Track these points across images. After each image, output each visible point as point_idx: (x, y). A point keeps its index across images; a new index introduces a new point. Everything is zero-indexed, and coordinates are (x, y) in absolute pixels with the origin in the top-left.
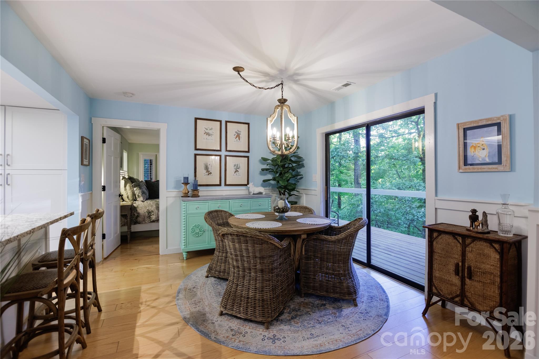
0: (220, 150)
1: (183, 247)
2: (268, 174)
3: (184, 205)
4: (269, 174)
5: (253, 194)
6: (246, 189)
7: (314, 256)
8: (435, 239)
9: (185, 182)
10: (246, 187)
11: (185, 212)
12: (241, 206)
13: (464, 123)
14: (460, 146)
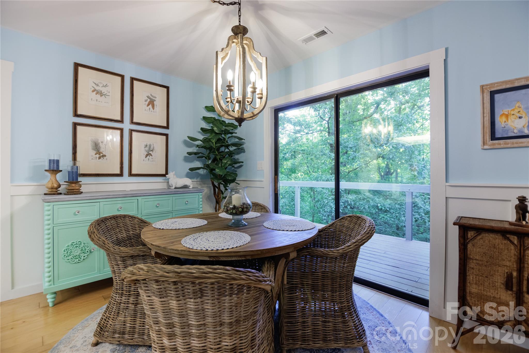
0: (122, 121)
1: (47, 284)
2: (195, 161)
3: (47, 208)
4: (197, 161)
5: (175, 188)
6: (163, 181)
7: (303, 284)
8: (471, 240)
9: (52, 169)
10: (164, 178)
11: (49, 222)
12: (157, 207)
13: (492, 84)
14: (485, 115)
